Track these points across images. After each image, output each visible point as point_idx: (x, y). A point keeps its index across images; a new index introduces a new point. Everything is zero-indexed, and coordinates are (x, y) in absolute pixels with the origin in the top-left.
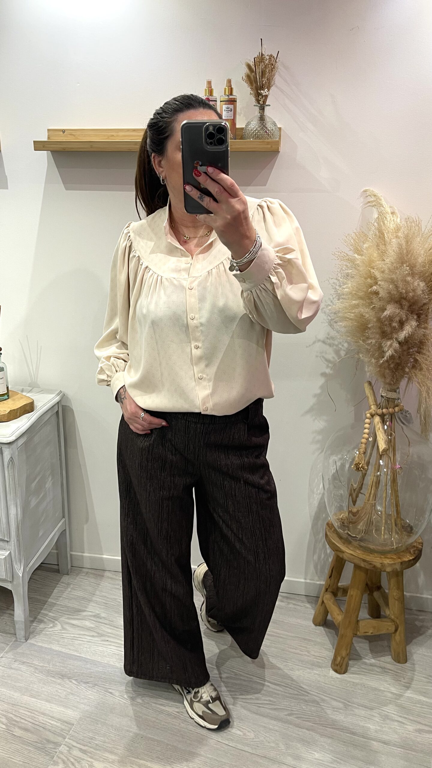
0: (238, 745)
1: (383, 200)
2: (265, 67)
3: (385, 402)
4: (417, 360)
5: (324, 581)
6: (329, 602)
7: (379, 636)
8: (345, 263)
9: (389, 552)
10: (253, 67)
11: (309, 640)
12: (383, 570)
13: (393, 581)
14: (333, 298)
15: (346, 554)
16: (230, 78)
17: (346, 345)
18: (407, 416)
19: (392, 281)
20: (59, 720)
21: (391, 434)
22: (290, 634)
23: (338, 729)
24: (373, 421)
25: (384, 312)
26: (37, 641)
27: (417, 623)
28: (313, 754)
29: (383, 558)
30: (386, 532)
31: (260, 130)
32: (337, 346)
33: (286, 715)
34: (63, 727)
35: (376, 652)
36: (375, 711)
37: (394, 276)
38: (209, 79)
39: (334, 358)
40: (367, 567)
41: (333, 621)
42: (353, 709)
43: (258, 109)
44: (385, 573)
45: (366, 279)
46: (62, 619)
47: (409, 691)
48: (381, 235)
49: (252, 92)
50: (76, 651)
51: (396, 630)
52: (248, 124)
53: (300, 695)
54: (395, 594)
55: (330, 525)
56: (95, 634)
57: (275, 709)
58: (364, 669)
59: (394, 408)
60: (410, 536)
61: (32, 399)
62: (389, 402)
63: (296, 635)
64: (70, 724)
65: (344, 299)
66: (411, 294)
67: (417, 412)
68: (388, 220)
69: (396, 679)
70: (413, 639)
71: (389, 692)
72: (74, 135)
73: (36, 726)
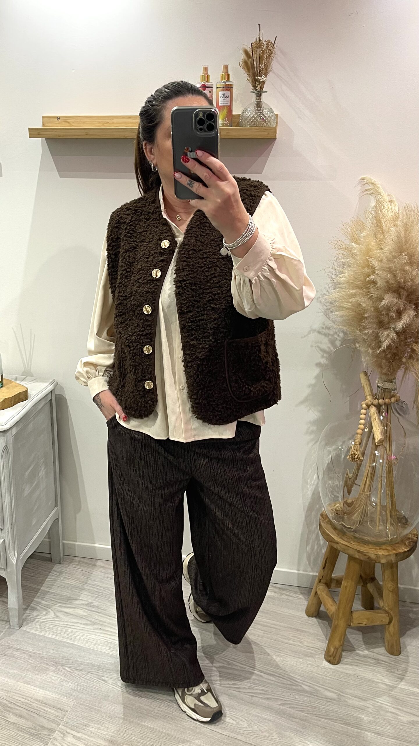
0: (231, 733)
1: (381, 188)
2: (263, 53)
3: (382, 392)
4: (415, 350)
5: (317, 572)
6: (323, 593)
7: (372, 627)
8: (342, 252)
9: (384, 543)
10: (251, 53)
11: (302, 631)
12: (378, 562)
13: (388, 573)
14: (329, 288)
15: (340, 545)
16: (227, 64)
17: (341, 335)
18: (403, 407)
19: (390, 270)
20: (53, 707)
21: (387, 424)
22: (283, 624)
23: (332, 719)
24: (369, 412)
25: (381, 302)
26: (30, 628)
27: (411, 615)
28: (306, 743)
29: (377, 549)
30: (381, 523)
31: (257, 117)
32: (333, 335)
33: (279, 705)
34: (57, 714)
35: (369, 643)
36: (368, 702)
37: (392, 265)
38: (206, 65)
39: (329, 348)
40: (362, 558)
41: (326, 613)
42: (346, 700)
43: (255, 96)
44: (380, 564)
45: (363, 268)
46: (55, 607)
47: (402, 683)
48: (378, 223)
49: (249, 78)
50: (69, 639)
51: (390, 622)
52: (245, 111)
53: (293, 685)
54: (389, 586)
55: (324, 516)
56: (89, 623)
57: (268, 699)
58: (358, 660)
59: (390, 399)
60: (405, 528)
61: (26, 388)
62: (386, 392)
63: (289, 626)
64: (64, 711)
65: (341, 288)
66: (409, 283)
67: (414, 403)
68: (386, 208)
69: (390, 671)
70: (407, 631)
71: (382, 683)
72: (69, 122)
73: (30, 712)
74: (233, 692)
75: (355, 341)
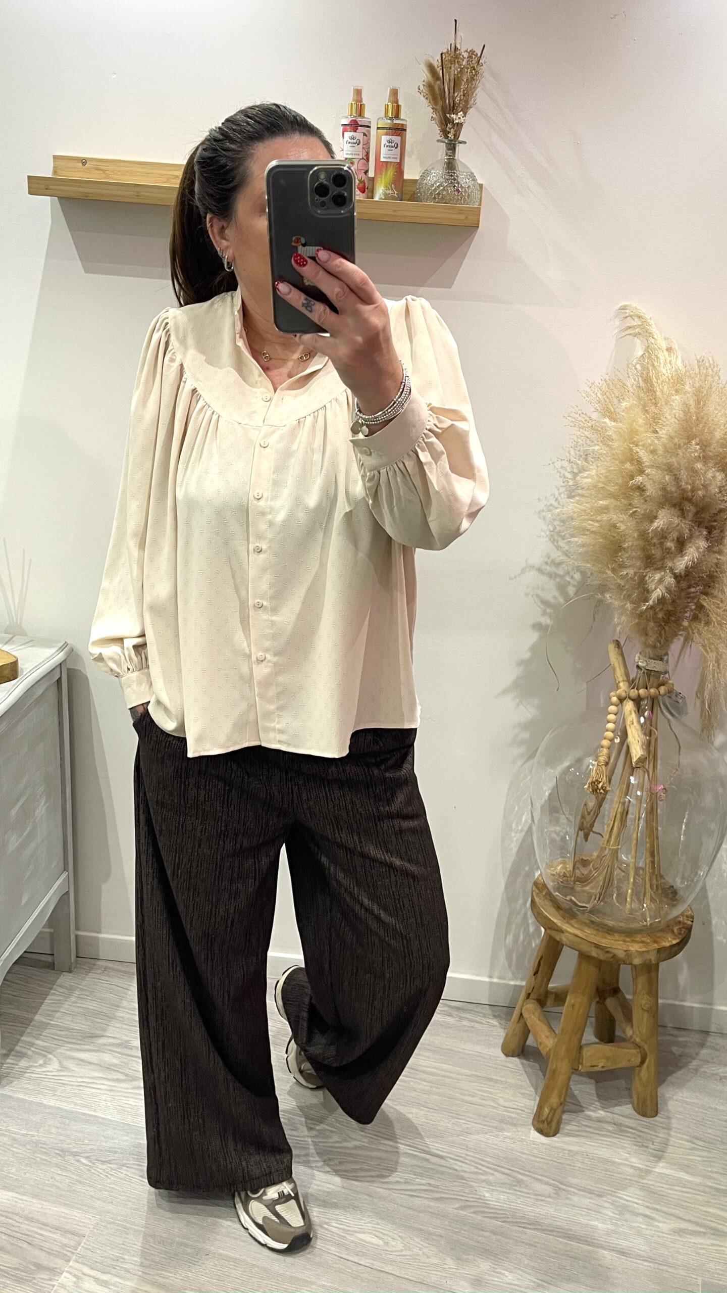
0: (375, 1262)
1: (654, 326)
2: (461, 72)
3: (644, 676)
4: (703, 607)
5: (522, 980)
6: (532, 1016)
7: (612, 1071)
9: (639, 931)
10: (439, 70)
11: (496, 1081)
12: (627, 962)
13: (642, 980)
14: (560, 494)
15: (567, 934)
16: (396, 86)
17: (577, 576)
18: (678, 702)
19: (669, 469)
20: (57, 1228)
21: (651, 731)
22: (463, 1071)
23: (545, 1230)
24: (622, 710)
25: (653, 522)
26: (15, 1091)
27: (674, 1049)
28: (503, 1274)
29: (628, 942)
30: (634, 898)
31: (447, 186)
32: (562, 577)
34: (65, 1241)
35: (606, 1098)
36: (605, 1199)
37: (674, 460)
38: (359, 85)
39: (555, 598)
40: (602, 958)
41: (538, 1048)
42: (569, 1196)
43: (445, 148)
44: (630, 966)
45: (623, 462)
46: (61, 1051)
47: (661, 1164)
48: (648, 385)
49: (434, 116)
50: (86, 1106)
52: (425, 174)
53: (481, 1175)
54: (644, 1002)
55: (539, 886)
56: (122, 1077)
57: (437, 1199)
58: (587, 1126)
59: (657, 688)
60: (674, 906)
61: (15, 657)
62: (653, 677)
63: (474, 1073)
64: (77, 1235)
65: (582, 496)
66: (700, 492)
67: (697, 696)
68: (661, 361)
69: (640, 1144)
70: (668, 1075)
71: (628, 1165)
72: (104, 171)
73: (15, 1239)
74: (378, 1190)
75: (603, 588)
